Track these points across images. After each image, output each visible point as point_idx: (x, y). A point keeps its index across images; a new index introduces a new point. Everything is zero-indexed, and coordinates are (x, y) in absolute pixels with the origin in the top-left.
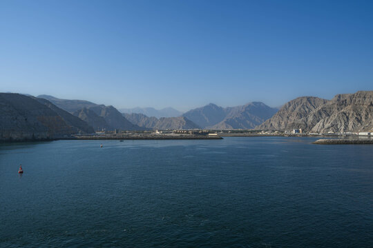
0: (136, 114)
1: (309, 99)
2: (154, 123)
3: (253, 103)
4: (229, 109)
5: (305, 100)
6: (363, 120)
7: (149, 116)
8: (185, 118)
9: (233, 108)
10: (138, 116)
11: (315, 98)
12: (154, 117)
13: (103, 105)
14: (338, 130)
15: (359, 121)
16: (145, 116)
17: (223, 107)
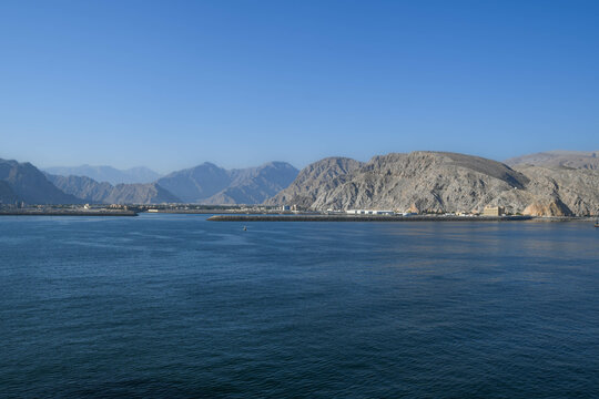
0: (76, 177)
1: (339, 161)
2: (106, 194)
3: (274, 163)
4: (236, 172)
5: (333, 163)
6: (376, 193)
7: (100, 182)
8: (156, 186)
9: (243, 170)
10: (80, 181)
11: (348, 160)
12: (107, 183)
13: (14, 161)
14: (341, 207)
15: (370, 195)
16: (92, 181)
17: (226, 168)
